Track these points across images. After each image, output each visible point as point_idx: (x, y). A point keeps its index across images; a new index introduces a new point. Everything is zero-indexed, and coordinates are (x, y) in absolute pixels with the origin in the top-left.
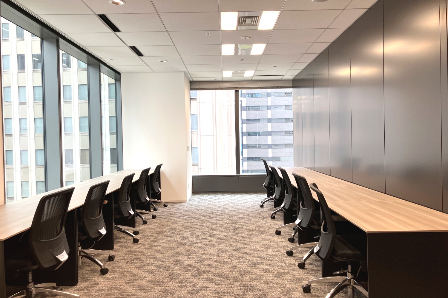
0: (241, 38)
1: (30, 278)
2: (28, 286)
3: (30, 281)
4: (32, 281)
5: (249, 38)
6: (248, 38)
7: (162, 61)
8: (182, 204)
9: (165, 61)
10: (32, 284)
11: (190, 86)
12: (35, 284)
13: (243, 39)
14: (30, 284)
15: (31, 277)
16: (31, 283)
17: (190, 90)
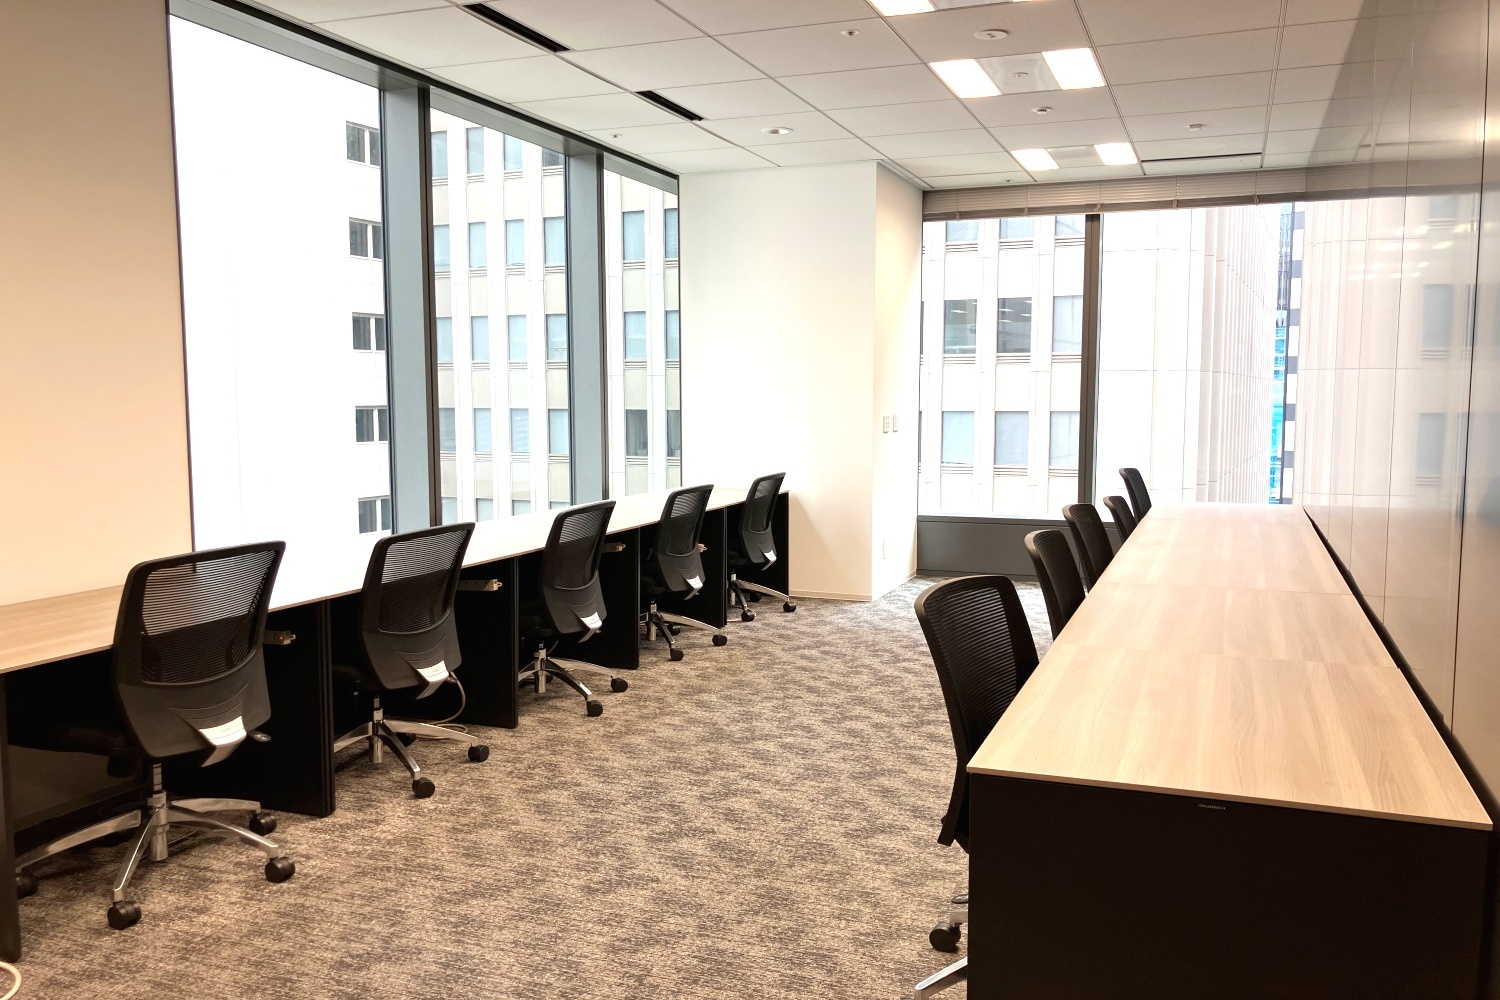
0: (976, 35)
1: (157, 778)
2: (151, 801)
3: (158, 787)
4: (164, 788)
5: (1005, 34)
6: (1001, 35)
7: (775, 132)
8: (848, 607)
9: (782, 132)
10: (163, 796)
11: (924, 206)
12: (169, 799)
13: (984, 37)
14: (155, 796)
15: (160, 776)
16: (159, 792)
17: (924, 220)
